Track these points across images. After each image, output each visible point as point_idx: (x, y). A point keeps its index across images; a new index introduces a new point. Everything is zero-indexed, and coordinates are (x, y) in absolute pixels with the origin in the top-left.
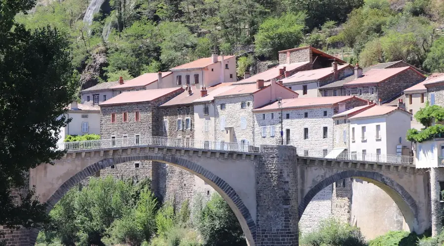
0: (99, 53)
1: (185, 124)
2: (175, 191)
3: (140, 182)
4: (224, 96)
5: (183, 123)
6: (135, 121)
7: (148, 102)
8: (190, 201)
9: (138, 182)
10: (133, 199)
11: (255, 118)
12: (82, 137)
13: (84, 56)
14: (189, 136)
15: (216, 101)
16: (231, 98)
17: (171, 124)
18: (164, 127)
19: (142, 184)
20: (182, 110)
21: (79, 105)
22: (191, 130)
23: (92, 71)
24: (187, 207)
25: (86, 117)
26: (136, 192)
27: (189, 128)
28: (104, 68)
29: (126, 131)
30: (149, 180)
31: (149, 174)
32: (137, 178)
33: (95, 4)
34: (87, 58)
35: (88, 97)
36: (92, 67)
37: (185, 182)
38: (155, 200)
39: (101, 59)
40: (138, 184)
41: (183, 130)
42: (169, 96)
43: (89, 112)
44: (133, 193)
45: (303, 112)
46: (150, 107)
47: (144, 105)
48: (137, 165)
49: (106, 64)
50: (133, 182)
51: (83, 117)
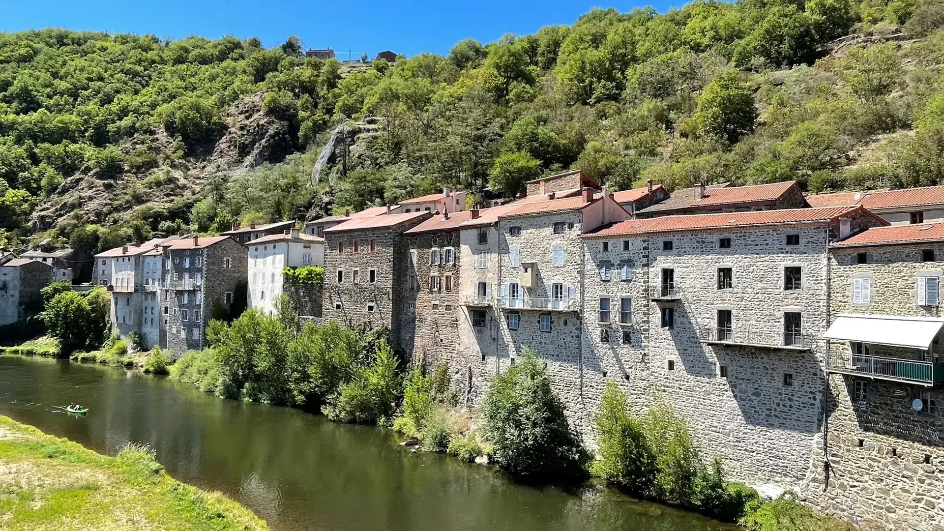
0: (326, 193)
1: (444, 256)
2: (424, 347)
3: (375, 330)
4: (519, 215)
5: (441, 255)
6: (370, 251)
7: (388, 227)
8: (449, 365)
9: (371, 329)
10: (365, 352)
11: (586, 249)
12: (302, 270)
13: (311, 196)
14: (450, 274)
15: (502, 223)
16: (533, 217)
17: (420, 257)
18: (409, 260)
19: (377, 332)
20: (438, 237)
21: (300, 234)
22: (454, 265)
23: (318, 209)
24: (445, 372)
25: (309, 247)
26: (369, 343)
27: (451, 263)
28: (329, 207)
29: (357, 264)
30: (386, 328)
31: (388, 322)
32: (370, 324)
33: (323, 157)
34: (314, 198)
35: (313, 229)
36: (318, 206)
37: (442, 337)
38: (396, 358)
39: (326, 199)
40: (372, 332)
41: (440, 266)
42: (415, 221)
43: (312, 242)
44: (365, 344)
45: (716, 238)
46: (390, 233)
47: (383, 231)
48: (371, 308)
49: (330, 203)
50: (365, 329)
51: (305, 247)
